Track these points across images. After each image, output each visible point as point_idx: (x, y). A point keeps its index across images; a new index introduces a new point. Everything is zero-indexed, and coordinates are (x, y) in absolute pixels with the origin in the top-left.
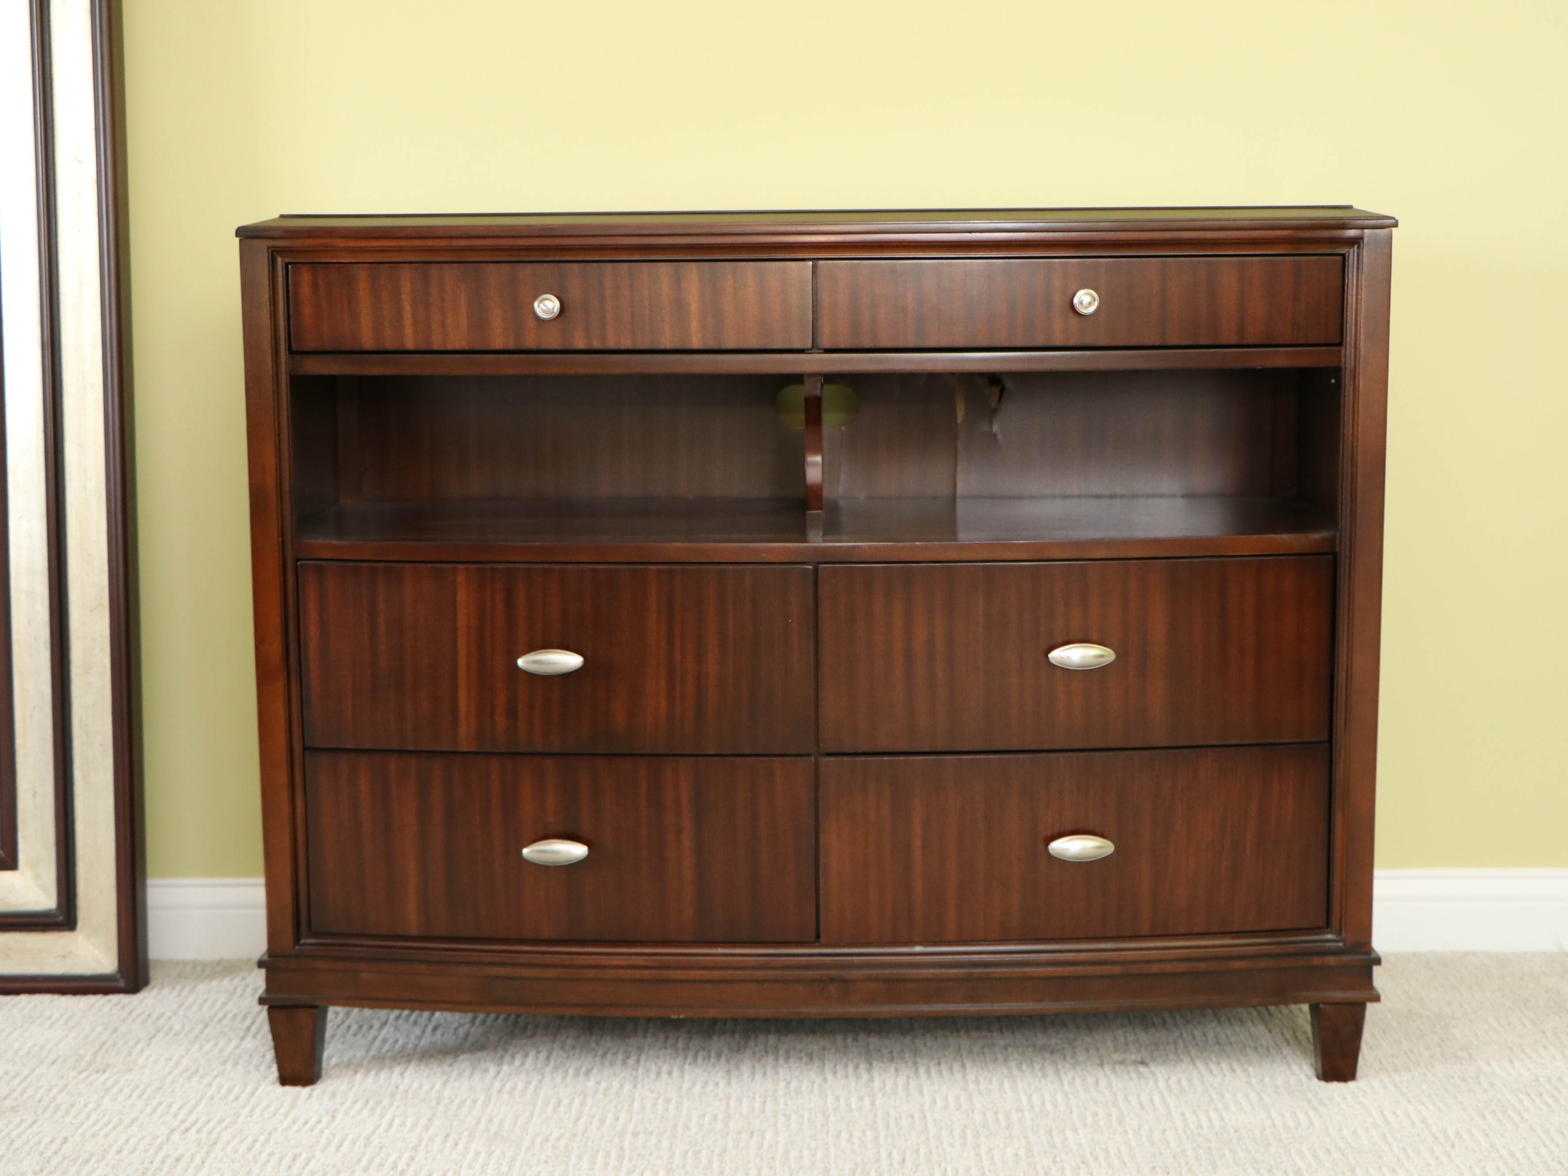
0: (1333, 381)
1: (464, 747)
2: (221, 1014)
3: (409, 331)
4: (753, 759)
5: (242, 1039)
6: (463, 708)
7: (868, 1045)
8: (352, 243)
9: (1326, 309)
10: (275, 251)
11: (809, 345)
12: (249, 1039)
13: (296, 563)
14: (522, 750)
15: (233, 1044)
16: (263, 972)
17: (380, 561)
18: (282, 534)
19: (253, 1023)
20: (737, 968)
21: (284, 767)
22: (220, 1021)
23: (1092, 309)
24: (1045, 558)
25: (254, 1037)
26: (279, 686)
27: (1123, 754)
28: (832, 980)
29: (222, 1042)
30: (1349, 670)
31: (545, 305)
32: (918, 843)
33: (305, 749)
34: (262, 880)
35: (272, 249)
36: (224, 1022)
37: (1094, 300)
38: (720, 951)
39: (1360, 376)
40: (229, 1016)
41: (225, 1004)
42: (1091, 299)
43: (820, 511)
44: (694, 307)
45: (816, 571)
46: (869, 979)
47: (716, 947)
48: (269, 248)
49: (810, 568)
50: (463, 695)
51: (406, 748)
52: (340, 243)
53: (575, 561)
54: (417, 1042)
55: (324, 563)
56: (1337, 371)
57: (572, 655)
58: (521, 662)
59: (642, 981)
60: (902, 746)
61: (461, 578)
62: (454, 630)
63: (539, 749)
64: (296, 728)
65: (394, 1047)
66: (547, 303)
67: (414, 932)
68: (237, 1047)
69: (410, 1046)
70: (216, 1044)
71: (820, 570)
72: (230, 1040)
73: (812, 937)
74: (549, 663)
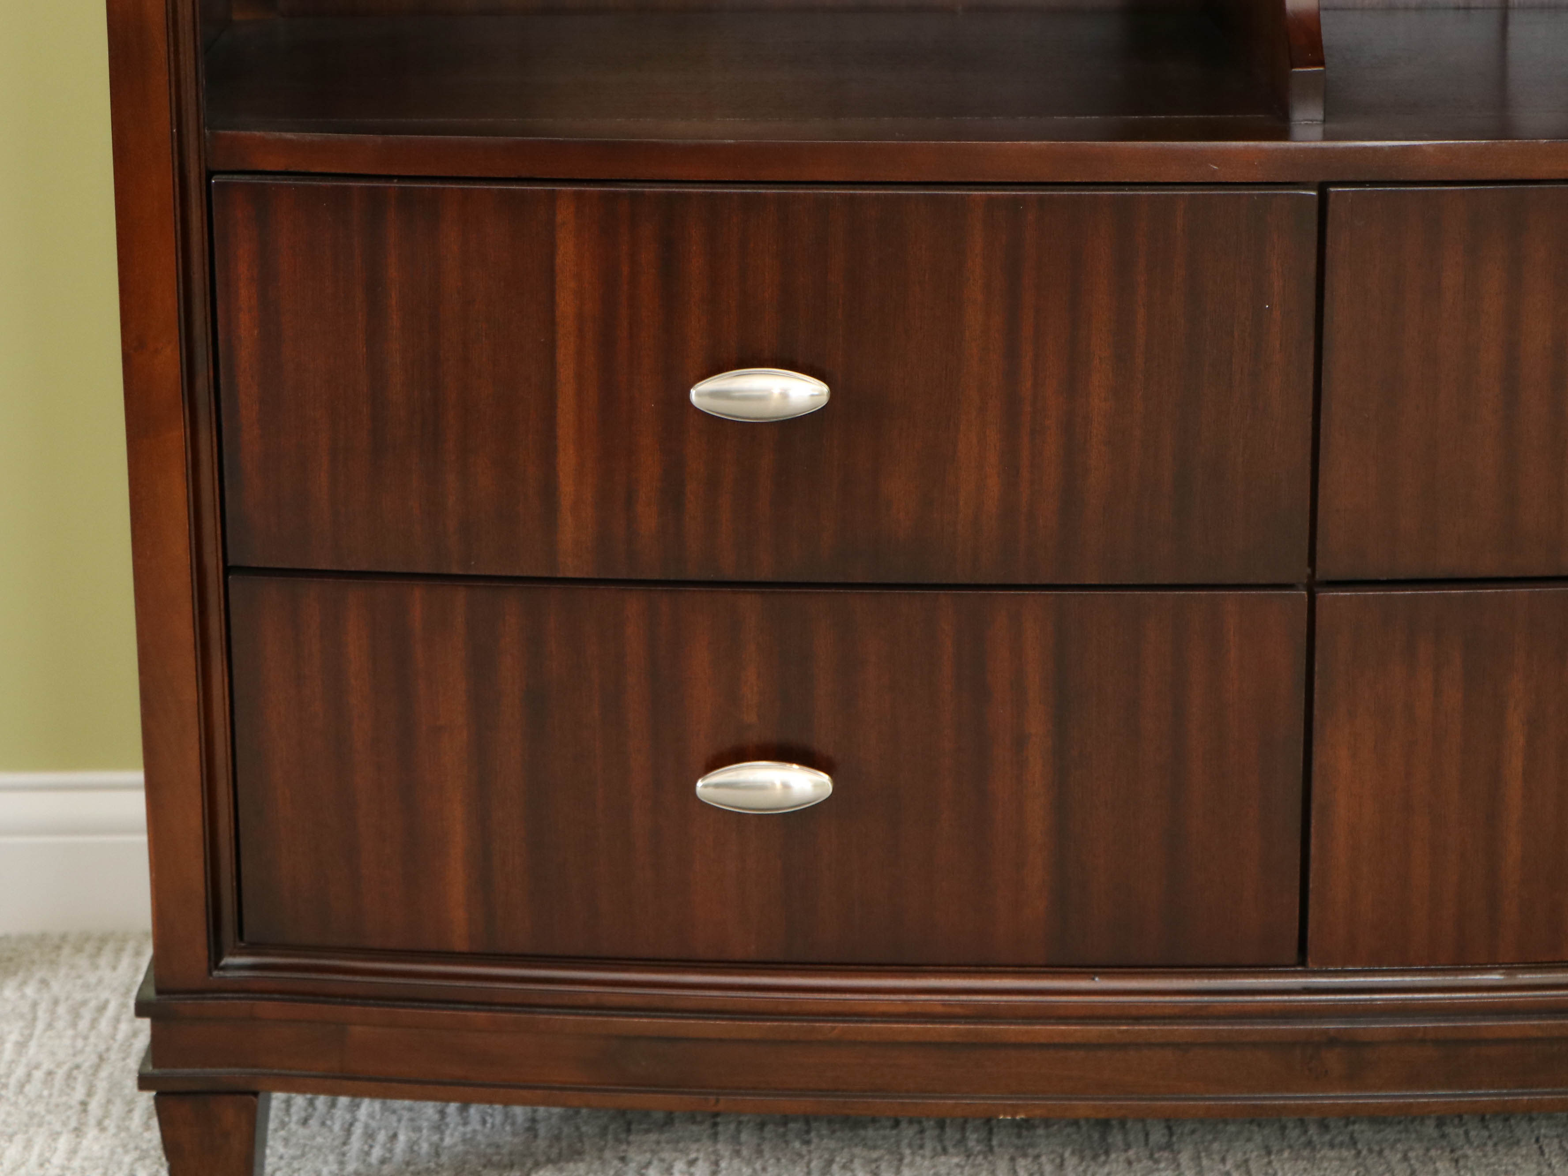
1: (570, 568)
2: (20, 1072)
5: (78, 1131)
6: (567, 487)
7: (1354, 1142)
12: (92, 1132)
13: (208, 181)
14: (692, 574)
15: (63, 1143)
16: (145, 1024)
17: (389, 178)
18: (179, 122)
19: (90, 1094)
20: (1137, 1019)
21: (186, 608)
22: (21, 1086)
25: (101, 1126)
26: (174, 438)
28: (1332, 1041)
29: (39, 1142)
32: (1515, 765)
33: (228, 570)
36: (31, 1090)
38: (1099, 983)
40: (38, 1075)
41: (22, 1045)
43: (1321, 69)
45: (1323, 198)
46: (1407, 1039)
47: (1091, 976)
49: (1309, 195)
50: (567, 461)
51: (445, 571)
53: (810, 179)
54: (435, 1138)
55: (269, 180)
57: (803, 380)
58: (697, 394)
59: (938, 1045)
60: (1487, 566)
61: (565, 214)
62: (550, 324)
63: (729, 574)
64: (210, 528)
65: (391, 1151)
67: (460, 945)
68: (73, 1152)
69: (425, 1147)
70: (28, 1145)
71: (1331, 199)
72: (55, 1136)
73: (1292, 954)
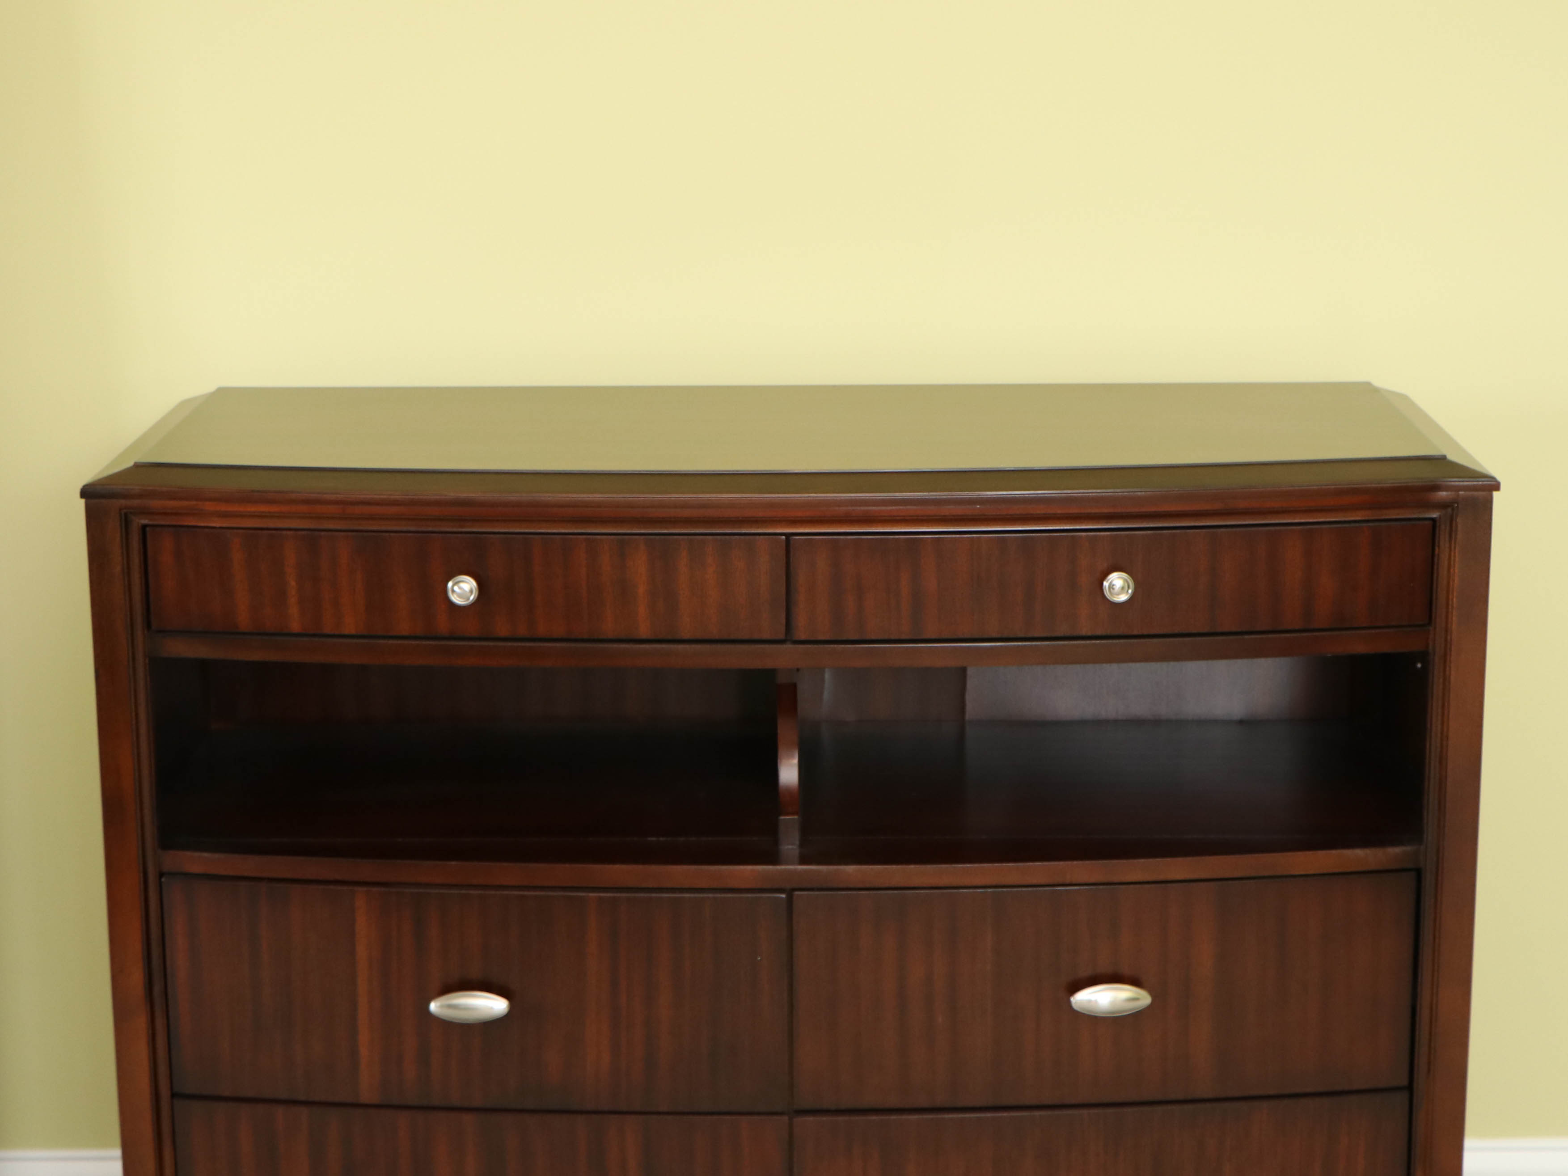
0: (1419, 665)
1: (366, 1098)
3: (294, 610)
4: (715, 1117)
6: (364, 1052)
8: (223, 508)
9: (1412, 585)
10: (131, 513)
11: (782, 636)
13: (160, 879)
14: (436, 1104)
17: (262, 879)
18: (143, 845)
21: (148, 1117)
23: (1123, 598)
24: (1068, 882)
26: (141, 1023)
27: (1159, 1109)
30: (1434, 1007)
31: (460, 588)
33: (174, 1095)
34: (117, 1152)
35: (125, 511)
37: (1129, 588)
39: (1452, 665)
42: (1124, 584)
43: (796, 816)
44: (642, 589)
45: (790, 900)
48: (120, 510)
49: (783, 898)
50: (364, 1037)
51: (296, 1098)
52: (209, 506)
53: (499, 885)
55: (194, 879)
56: (1424, 656)
57: (497, 1000)
58: (434, 1006)
60: (893, 1101)
61: (360, 902)
62: (353, 963)
63: (457, 1103)
64: (163, 1069)
66: (462, 585)
71: (794, 899)
74: (466, 1008)
